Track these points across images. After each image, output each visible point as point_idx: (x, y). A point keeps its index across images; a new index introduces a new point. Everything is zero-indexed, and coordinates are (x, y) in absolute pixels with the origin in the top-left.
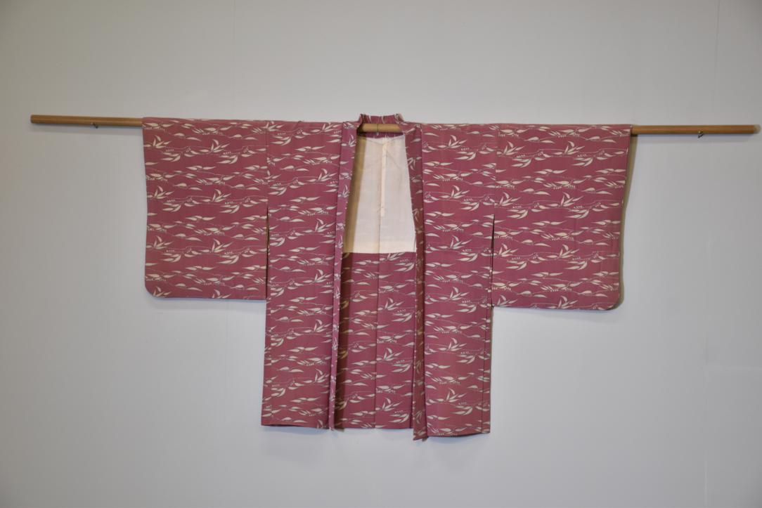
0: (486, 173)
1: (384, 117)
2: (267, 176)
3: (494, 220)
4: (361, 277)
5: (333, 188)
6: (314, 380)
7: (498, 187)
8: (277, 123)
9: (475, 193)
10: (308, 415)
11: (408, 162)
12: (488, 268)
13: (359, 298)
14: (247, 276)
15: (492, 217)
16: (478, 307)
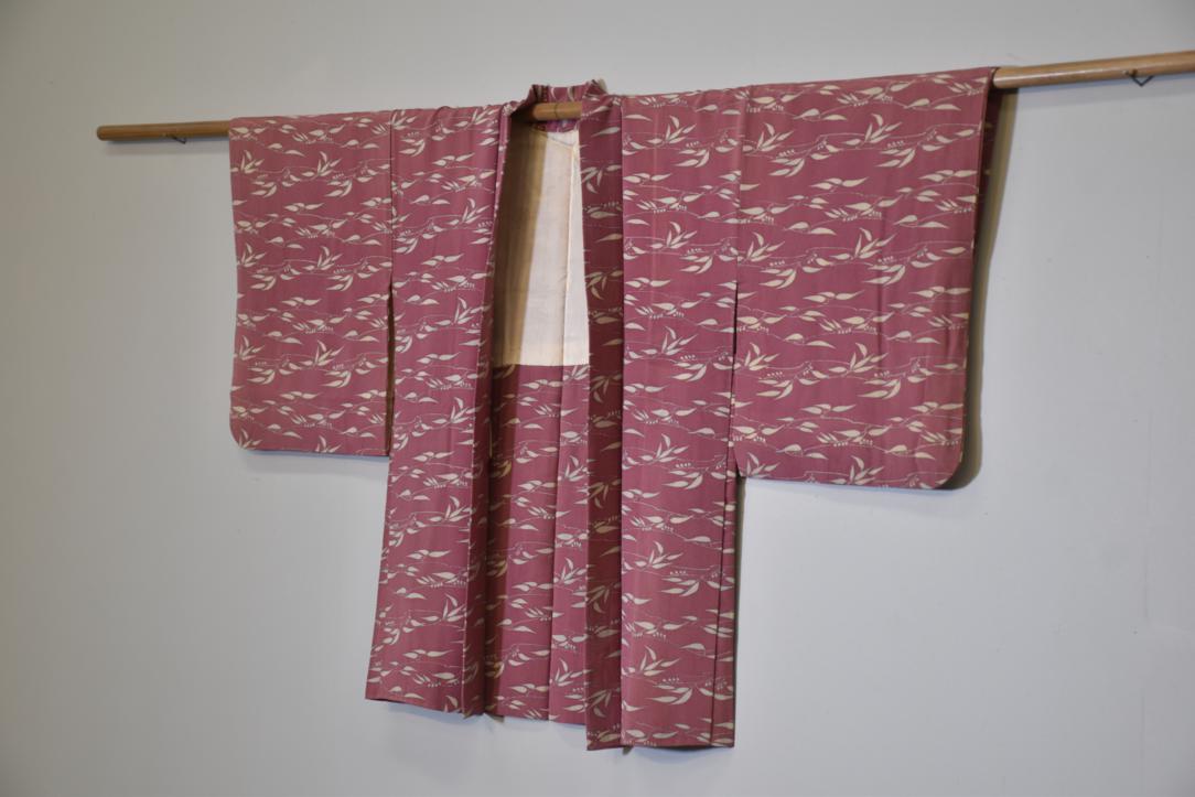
0: (724, 194)
1: (574, 89)
2: (392, 217)
3: (737, 292)
4: (530, 414)
5: (482, 235)
6: (441, 616)
7: (744, 221)
8: (409, 113)
9: (706, 236)
10: (426, 683)
11: (583, 176)
12: (728, 395)
13: (526, 455)
14: (362, 411)
15: (732, 286)
16: (707, 477)
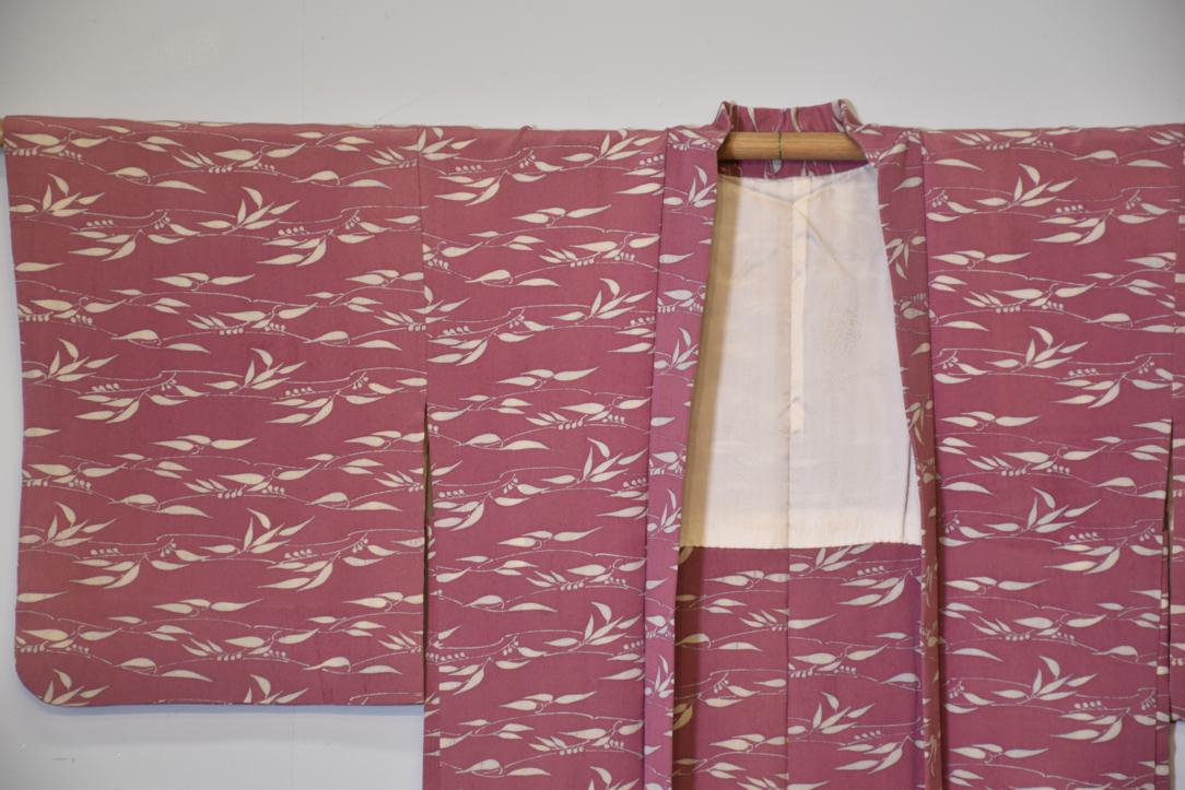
0: (1140, 287)
1: (799, 111)
2: (425, 304)
3: (1172, 436)
4: (731, 625)
5: (639, 339)
8: (453, 133)
9: (1104, 350)
11: (890, 252)
12: (1156, 594)
13: (725, 693)
14: (362, 628)
15: (1164, 427)
16: (1128, 722)
